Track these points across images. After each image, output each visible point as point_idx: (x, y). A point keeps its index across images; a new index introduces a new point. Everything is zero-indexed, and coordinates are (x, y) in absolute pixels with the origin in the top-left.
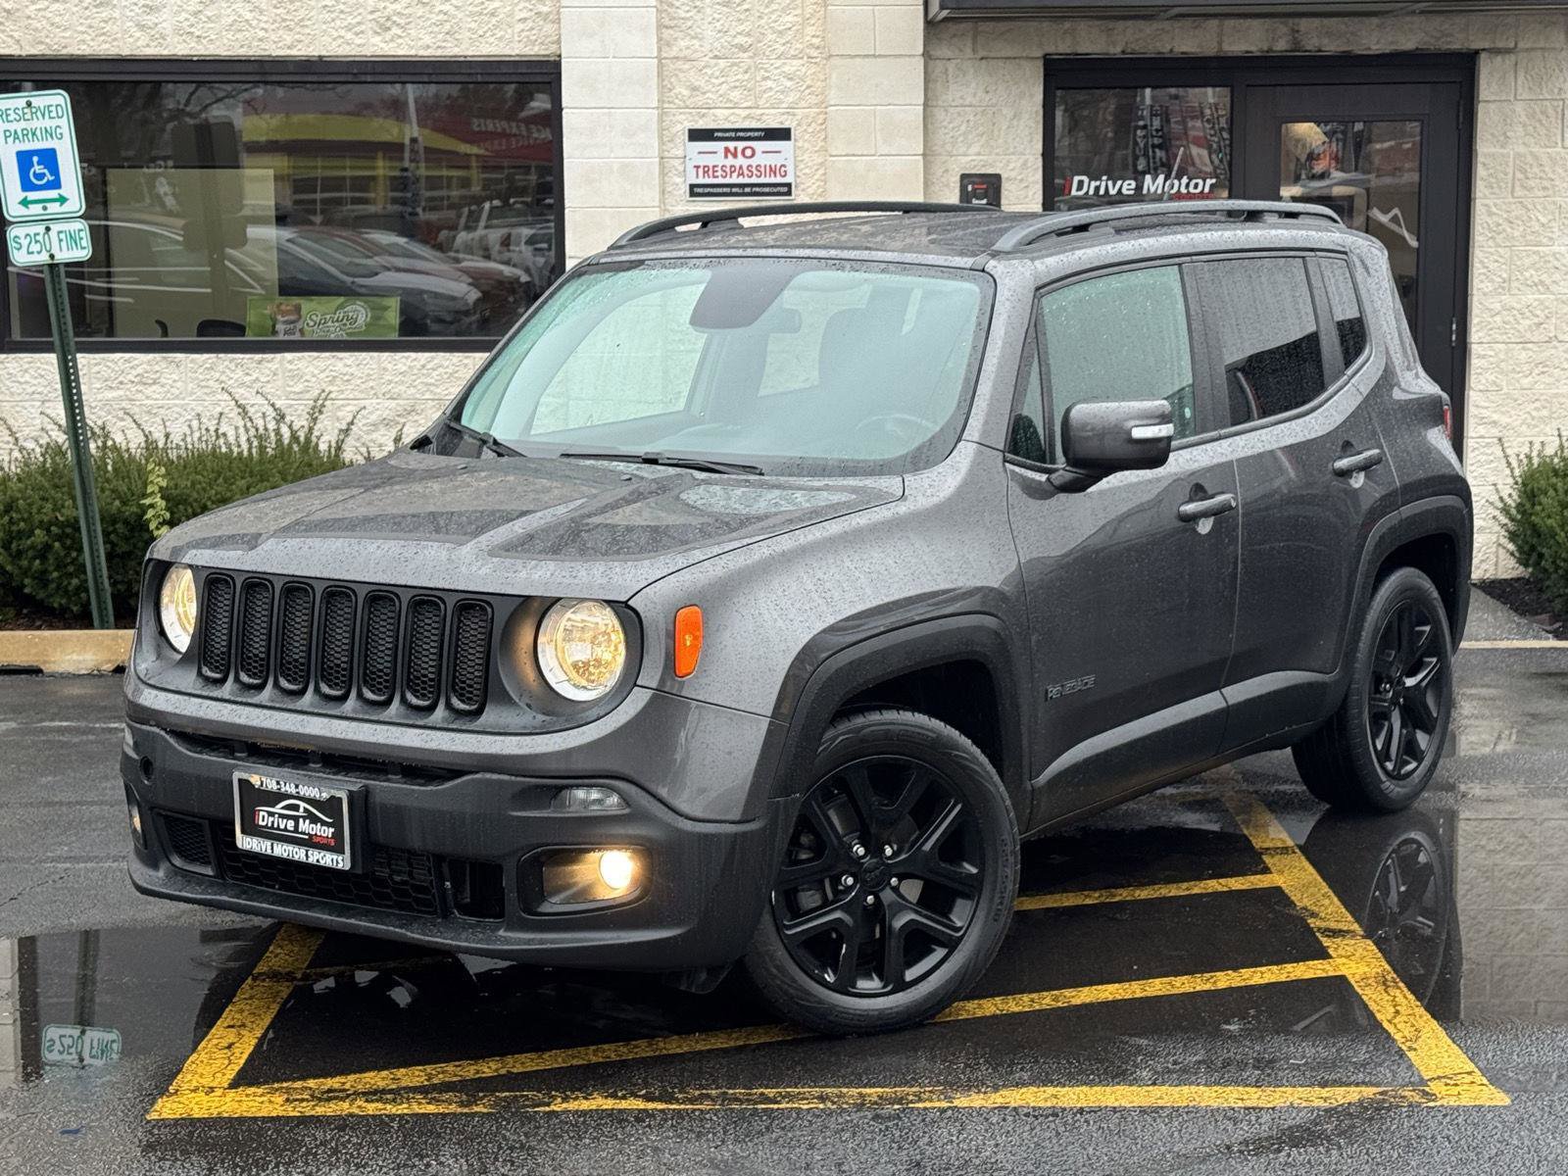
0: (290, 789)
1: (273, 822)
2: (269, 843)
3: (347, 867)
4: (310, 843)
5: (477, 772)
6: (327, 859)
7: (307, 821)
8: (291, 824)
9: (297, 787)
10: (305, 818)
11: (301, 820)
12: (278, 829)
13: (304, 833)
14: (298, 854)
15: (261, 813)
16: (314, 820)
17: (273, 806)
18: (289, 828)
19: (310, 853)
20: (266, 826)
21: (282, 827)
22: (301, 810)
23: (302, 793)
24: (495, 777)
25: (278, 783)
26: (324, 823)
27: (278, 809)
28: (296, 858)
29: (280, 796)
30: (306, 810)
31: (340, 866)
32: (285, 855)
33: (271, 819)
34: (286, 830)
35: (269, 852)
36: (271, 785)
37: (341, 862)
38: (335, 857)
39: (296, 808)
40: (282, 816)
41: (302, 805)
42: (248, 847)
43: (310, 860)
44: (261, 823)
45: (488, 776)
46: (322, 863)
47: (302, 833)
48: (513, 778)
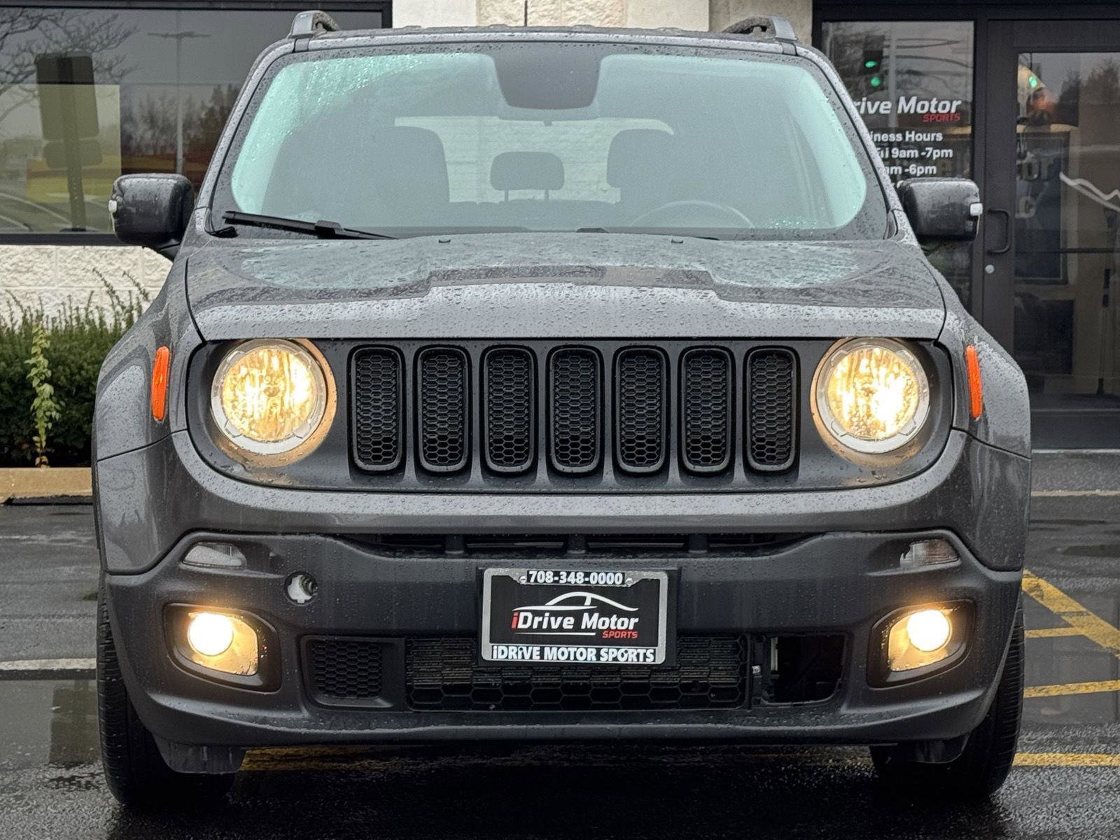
0: (578, 578)
1: (541, 624)
2: (536, 649)
3: (661, 659)
4: (600, 639)
5: (823, 534)
6: (630, 655)
7: (596, 615)
8: (569, 622)
9: (587, 575)
10: (591, 613)
11: (586, 615)
12: (549, 629)
13: (590, 630)
14: (587, 655)
15: (522, 615)
16: (605, 611)
17: (543, 604)
18: (565, 626)
19: (602, 652)
20: (531, 629)
21: (555, 626)
22: (588, 602)
23: (593, 582)
24: (849, 536)
25: (557, 574)
26: (621, 614)
27: (551, 606)
28: (581, 659)
29: (556, 590)
30: (594, 601)
31: (649, 661)
32: (563, 659)
33: (537, 619)
34: (561, 629)
35: (536, 658)
36: (546, 577)
37: (656, 655)
38: (642, 651)
39: (581, 601)
40: (555, 614)
41: (589, 596)
42: (501, 657)
43: (603, 660)
44: (521, 626)
45: (841, 536)
46: (622, 660)
47: (586, 630)
48: (869, 535)
